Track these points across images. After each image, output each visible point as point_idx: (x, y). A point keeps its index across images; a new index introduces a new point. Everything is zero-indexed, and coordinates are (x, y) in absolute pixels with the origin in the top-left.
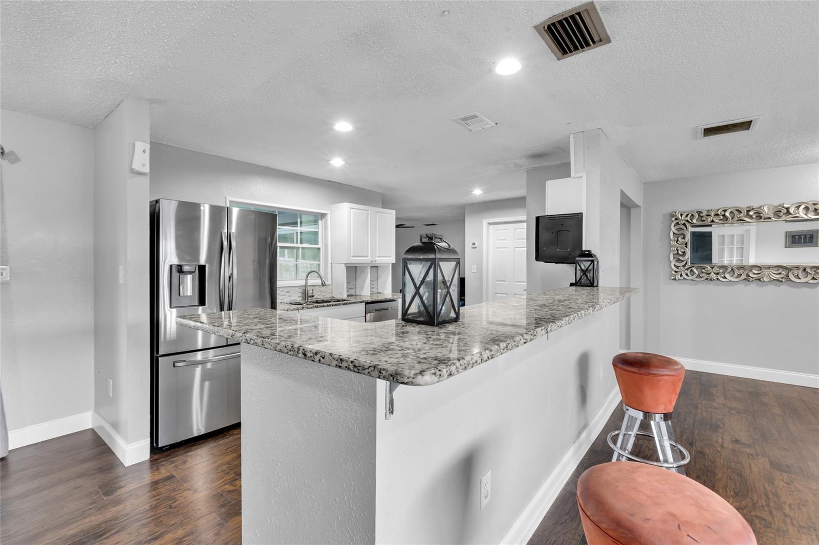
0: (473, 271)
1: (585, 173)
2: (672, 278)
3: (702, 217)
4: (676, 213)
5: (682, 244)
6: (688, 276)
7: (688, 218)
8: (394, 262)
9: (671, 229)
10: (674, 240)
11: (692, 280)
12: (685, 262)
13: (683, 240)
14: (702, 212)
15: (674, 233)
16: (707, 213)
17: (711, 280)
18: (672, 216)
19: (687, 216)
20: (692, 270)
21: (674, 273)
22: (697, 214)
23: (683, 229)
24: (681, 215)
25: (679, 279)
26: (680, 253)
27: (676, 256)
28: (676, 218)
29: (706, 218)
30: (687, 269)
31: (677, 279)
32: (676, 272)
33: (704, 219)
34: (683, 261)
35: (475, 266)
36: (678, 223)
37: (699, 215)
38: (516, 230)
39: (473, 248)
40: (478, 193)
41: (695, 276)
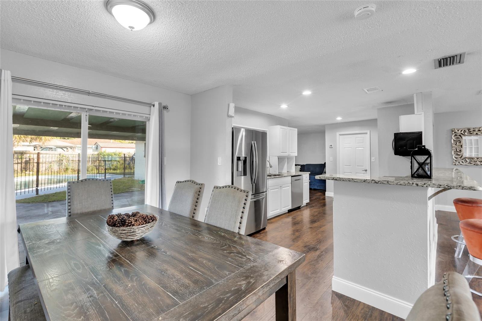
0: (331, 160)
1: (423, 112)
2: (454, 164)
3: (470, 132)
4: (455, 129)
5: (459, 146)
6: (463, 163)
7: (462, 132)
8: (297, 155)
9: (452, 138)
10: (454, 144)
11: (466, 165)
12: (461, 156)
13: (459, 144)
14: (470, 129)
15: (454, 140)
16: (473, 130)
17: (477, 165)
18: (452, 131)
19: (461, 131)
20: (465, 160)
21: (454, 161)
22: (467, 130)
23: (459, 138)
24: (458, 131)
25: (458, 165)
26: (458, 150)
27: (456, 152)
28: (455, 132)
29: (473, 132)
30: (463, 159)
31: (457, 164)
32: (456, 161)
33: (471, 133)
34: (460, 155)
35: (332, 158)
36: (456, 135)
37: (469, 131)
38: (357, 138)
39: (330, 148)
40: (339, 119)
41: (467, 163)
